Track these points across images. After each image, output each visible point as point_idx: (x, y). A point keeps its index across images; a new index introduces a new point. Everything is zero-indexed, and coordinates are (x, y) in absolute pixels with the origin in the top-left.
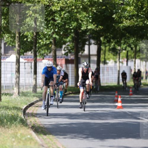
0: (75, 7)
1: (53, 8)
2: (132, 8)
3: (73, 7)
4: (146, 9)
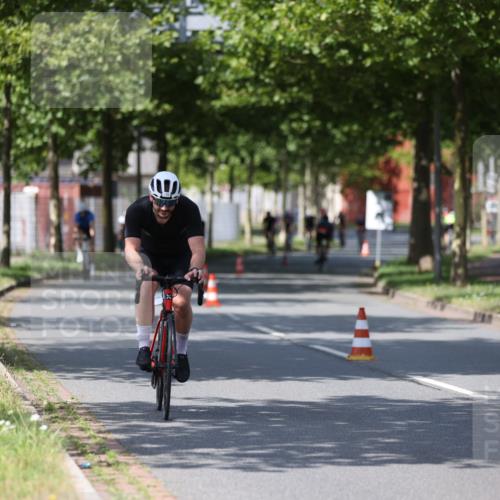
2: (244, 61)
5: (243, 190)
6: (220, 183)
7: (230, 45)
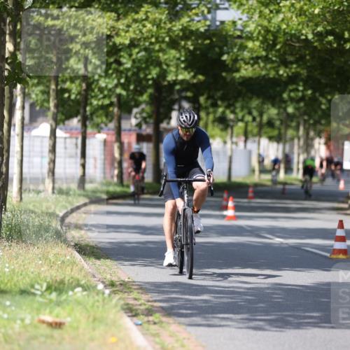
0: (157, 39)
1: (118, 40)
2: (257, 43)
3: (153, 40)
4: (282, 47)
5: (255, 141)
6: (238, 136)
7: (247, 32)
